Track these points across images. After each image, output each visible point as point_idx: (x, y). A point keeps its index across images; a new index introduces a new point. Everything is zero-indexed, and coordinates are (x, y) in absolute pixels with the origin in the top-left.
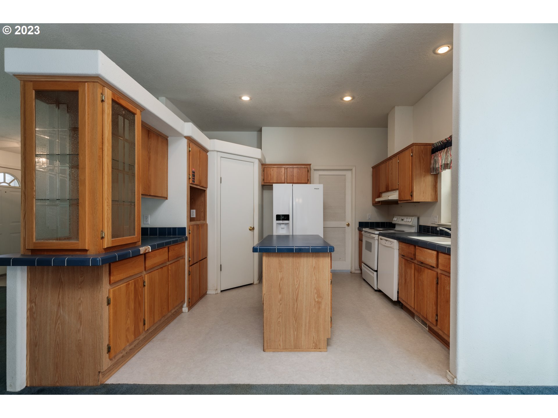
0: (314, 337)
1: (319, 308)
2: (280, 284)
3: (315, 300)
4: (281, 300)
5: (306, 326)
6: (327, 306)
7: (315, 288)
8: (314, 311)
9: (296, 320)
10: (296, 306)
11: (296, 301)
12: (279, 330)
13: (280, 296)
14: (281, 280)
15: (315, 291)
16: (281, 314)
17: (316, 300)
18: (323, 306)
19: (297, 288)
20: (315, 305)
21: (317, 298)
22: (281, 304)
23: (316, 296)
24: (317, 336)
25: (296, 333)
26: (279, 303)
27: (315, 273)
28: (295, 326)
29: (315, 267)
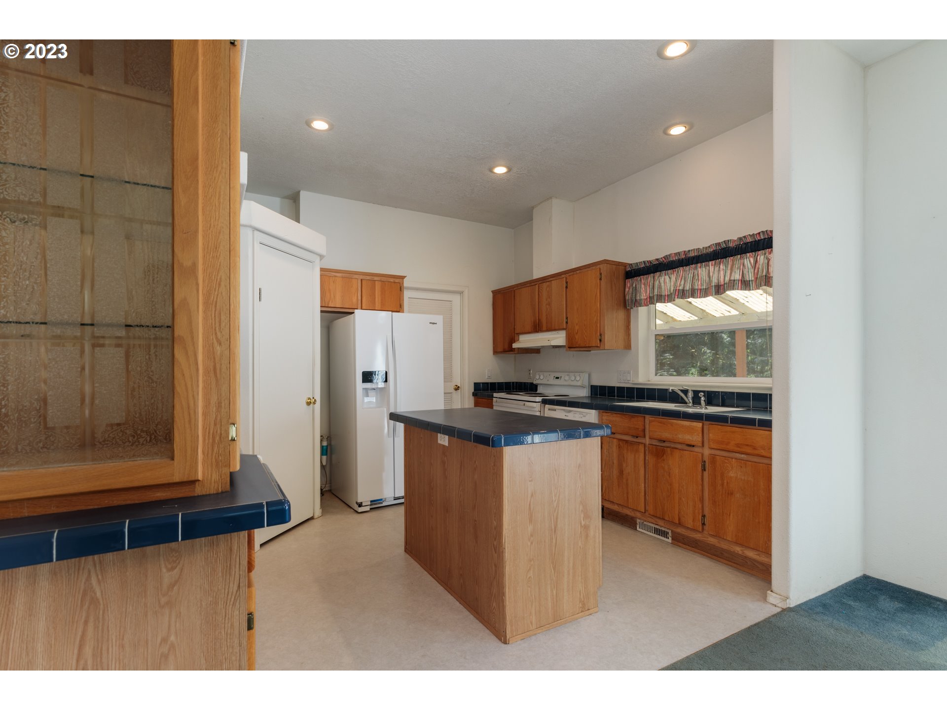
0: (580, 591)
1: (587, 536)
2: (530, 504)
3: (581, 524)
4: (532, 535)
5: (569, 574)
6: (597, 531)
7: (581, 502)
8: (580, 544)
9: (554, 569)
10: (554, 541)
11: (555, 531)
12: (529, 594)
13: (530, 528)
14: (532, 495)
15: (581, 508)
16: (532, 562)
17: (583, 523)
18: (592, 533)
19: (555, 507)
20: (581, 532)
21: (584, 520)
22: (532, 543)
23: (582, 516)
24: (585, 588)
25: (555, 592)
26: (529, 541)
27: (580, 476)
28: (554, 578)
29: (580, 465)
